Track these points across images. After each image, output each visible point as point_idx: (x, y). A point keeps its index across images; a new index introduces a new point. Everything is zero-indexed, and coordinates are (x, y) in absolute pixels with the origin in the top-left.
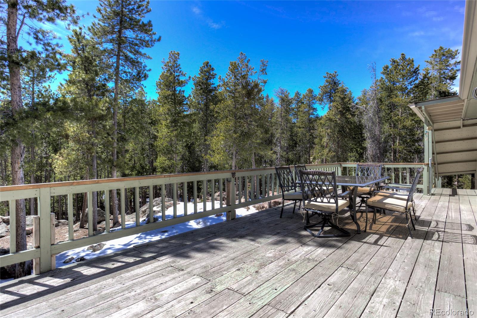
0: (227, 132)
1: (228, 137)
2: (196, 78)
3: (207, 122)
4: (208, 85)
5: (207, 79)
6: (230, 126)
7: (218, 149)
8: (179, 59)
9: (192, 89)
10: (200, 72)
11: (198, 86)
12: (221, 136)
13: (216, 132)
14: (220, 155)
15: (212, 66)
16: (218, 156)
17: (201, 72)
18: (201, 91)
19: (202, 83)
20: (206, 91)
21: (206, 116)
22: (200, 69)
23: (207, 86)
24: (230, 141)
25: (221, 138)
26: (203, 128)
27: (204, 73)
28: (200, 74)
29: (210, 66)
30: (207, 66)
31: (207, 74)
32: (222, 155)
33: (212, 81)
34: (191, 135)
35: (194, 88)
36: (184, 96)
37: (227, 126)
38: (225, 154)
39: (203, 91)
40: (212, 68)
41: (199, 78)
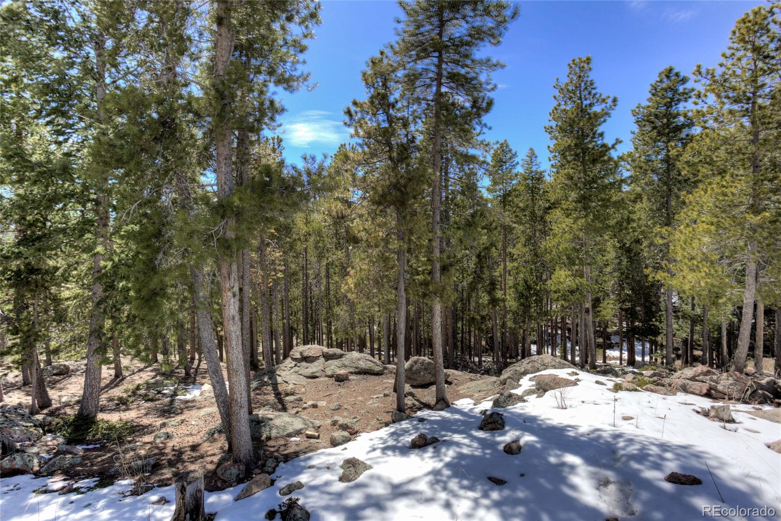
0: (724, 211)
1: (727, 225)
2: (642, 110)
3: (668, 196)
4: (670, 116)
5: (669, 105)
6: (733, 194)
7: (693, 258)
8: (590, 69)
9: (633, 133)
10: (651, 96)
11: (644, 126)
12: (703, 222)
13: (685, 213)
14: (699, 275)
15: (682, 74)
16: (690, 276)
17: (653, 95)
18: (654, 133)
19: (656, 115)
20: (667, 131)
21: (665, 183)
22: (650, 88)
23: (668, 120)
24: (734, 235)
25: (701, 227)
26: (659, 210)
27: (660, 94)
28: (650, 100)
29: (677, 75)
30: (668, 77)
31: (670, 94)
32: (703, 274)
33: (682, 107)
34: (621, 225)
35: (637, 130)
36: (604, 145)
37: (725, 195)
38: (716, 271)
39: (659, 132)
40: (681, 78)
41: (649, 107)
